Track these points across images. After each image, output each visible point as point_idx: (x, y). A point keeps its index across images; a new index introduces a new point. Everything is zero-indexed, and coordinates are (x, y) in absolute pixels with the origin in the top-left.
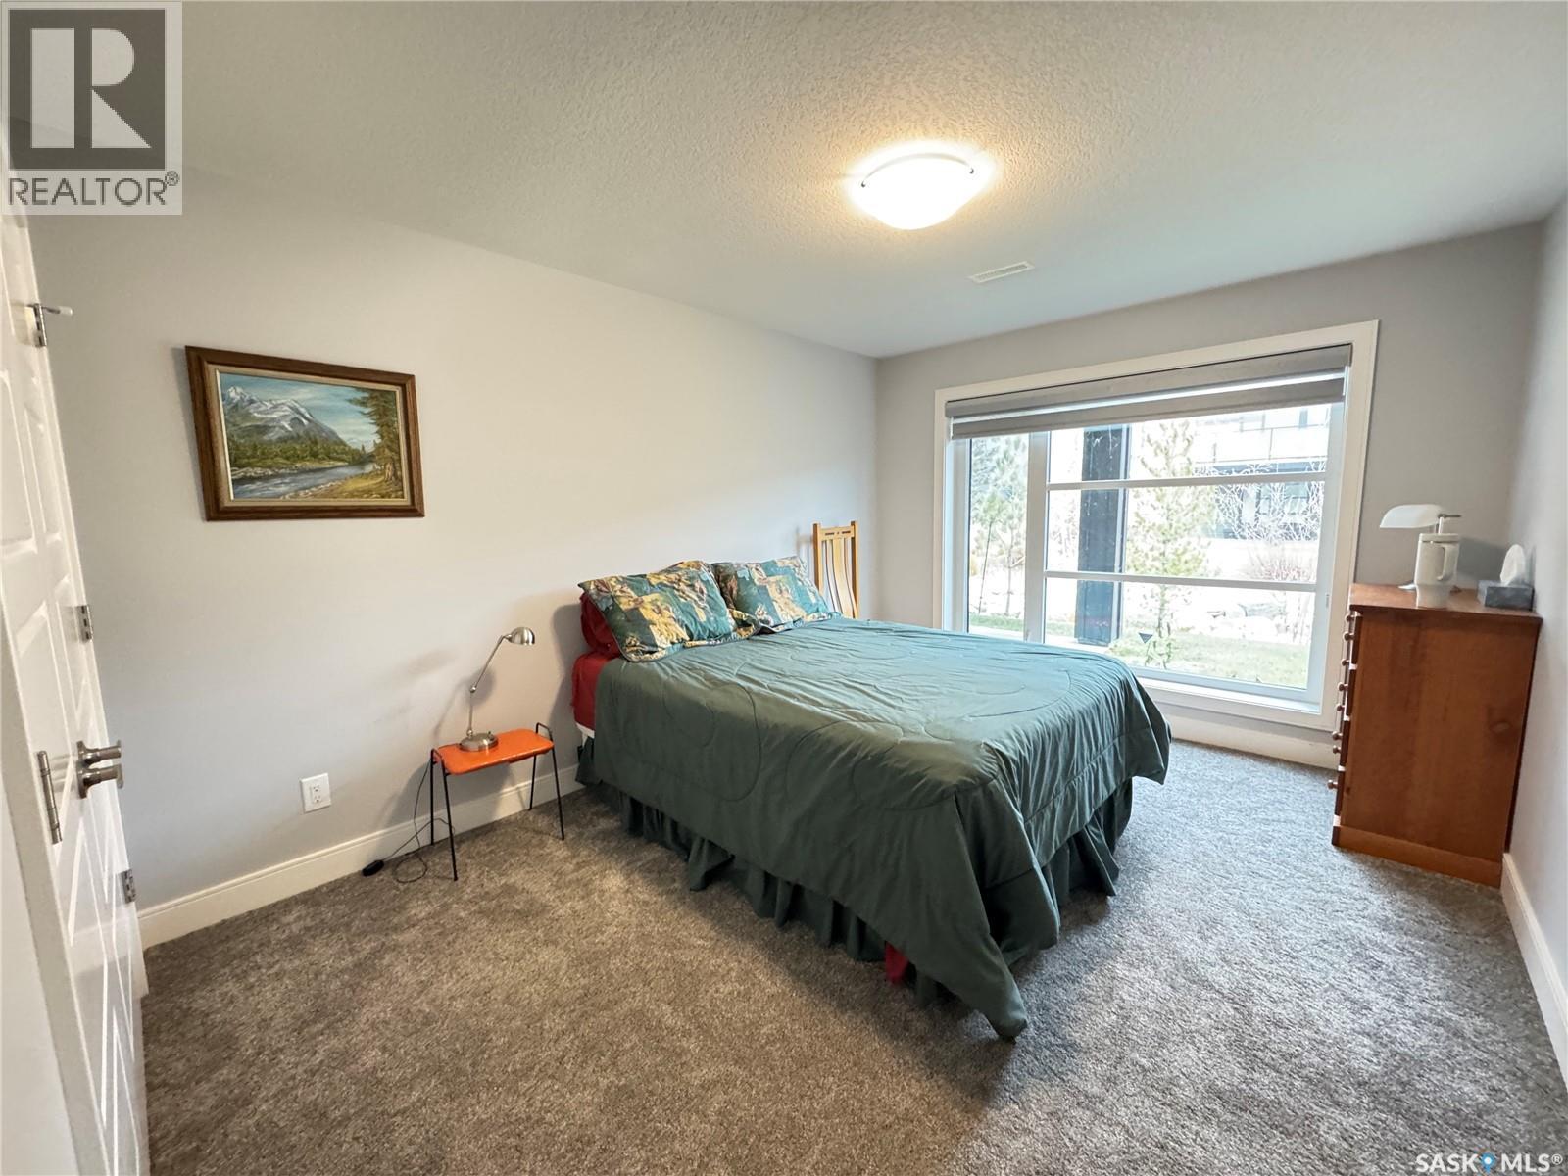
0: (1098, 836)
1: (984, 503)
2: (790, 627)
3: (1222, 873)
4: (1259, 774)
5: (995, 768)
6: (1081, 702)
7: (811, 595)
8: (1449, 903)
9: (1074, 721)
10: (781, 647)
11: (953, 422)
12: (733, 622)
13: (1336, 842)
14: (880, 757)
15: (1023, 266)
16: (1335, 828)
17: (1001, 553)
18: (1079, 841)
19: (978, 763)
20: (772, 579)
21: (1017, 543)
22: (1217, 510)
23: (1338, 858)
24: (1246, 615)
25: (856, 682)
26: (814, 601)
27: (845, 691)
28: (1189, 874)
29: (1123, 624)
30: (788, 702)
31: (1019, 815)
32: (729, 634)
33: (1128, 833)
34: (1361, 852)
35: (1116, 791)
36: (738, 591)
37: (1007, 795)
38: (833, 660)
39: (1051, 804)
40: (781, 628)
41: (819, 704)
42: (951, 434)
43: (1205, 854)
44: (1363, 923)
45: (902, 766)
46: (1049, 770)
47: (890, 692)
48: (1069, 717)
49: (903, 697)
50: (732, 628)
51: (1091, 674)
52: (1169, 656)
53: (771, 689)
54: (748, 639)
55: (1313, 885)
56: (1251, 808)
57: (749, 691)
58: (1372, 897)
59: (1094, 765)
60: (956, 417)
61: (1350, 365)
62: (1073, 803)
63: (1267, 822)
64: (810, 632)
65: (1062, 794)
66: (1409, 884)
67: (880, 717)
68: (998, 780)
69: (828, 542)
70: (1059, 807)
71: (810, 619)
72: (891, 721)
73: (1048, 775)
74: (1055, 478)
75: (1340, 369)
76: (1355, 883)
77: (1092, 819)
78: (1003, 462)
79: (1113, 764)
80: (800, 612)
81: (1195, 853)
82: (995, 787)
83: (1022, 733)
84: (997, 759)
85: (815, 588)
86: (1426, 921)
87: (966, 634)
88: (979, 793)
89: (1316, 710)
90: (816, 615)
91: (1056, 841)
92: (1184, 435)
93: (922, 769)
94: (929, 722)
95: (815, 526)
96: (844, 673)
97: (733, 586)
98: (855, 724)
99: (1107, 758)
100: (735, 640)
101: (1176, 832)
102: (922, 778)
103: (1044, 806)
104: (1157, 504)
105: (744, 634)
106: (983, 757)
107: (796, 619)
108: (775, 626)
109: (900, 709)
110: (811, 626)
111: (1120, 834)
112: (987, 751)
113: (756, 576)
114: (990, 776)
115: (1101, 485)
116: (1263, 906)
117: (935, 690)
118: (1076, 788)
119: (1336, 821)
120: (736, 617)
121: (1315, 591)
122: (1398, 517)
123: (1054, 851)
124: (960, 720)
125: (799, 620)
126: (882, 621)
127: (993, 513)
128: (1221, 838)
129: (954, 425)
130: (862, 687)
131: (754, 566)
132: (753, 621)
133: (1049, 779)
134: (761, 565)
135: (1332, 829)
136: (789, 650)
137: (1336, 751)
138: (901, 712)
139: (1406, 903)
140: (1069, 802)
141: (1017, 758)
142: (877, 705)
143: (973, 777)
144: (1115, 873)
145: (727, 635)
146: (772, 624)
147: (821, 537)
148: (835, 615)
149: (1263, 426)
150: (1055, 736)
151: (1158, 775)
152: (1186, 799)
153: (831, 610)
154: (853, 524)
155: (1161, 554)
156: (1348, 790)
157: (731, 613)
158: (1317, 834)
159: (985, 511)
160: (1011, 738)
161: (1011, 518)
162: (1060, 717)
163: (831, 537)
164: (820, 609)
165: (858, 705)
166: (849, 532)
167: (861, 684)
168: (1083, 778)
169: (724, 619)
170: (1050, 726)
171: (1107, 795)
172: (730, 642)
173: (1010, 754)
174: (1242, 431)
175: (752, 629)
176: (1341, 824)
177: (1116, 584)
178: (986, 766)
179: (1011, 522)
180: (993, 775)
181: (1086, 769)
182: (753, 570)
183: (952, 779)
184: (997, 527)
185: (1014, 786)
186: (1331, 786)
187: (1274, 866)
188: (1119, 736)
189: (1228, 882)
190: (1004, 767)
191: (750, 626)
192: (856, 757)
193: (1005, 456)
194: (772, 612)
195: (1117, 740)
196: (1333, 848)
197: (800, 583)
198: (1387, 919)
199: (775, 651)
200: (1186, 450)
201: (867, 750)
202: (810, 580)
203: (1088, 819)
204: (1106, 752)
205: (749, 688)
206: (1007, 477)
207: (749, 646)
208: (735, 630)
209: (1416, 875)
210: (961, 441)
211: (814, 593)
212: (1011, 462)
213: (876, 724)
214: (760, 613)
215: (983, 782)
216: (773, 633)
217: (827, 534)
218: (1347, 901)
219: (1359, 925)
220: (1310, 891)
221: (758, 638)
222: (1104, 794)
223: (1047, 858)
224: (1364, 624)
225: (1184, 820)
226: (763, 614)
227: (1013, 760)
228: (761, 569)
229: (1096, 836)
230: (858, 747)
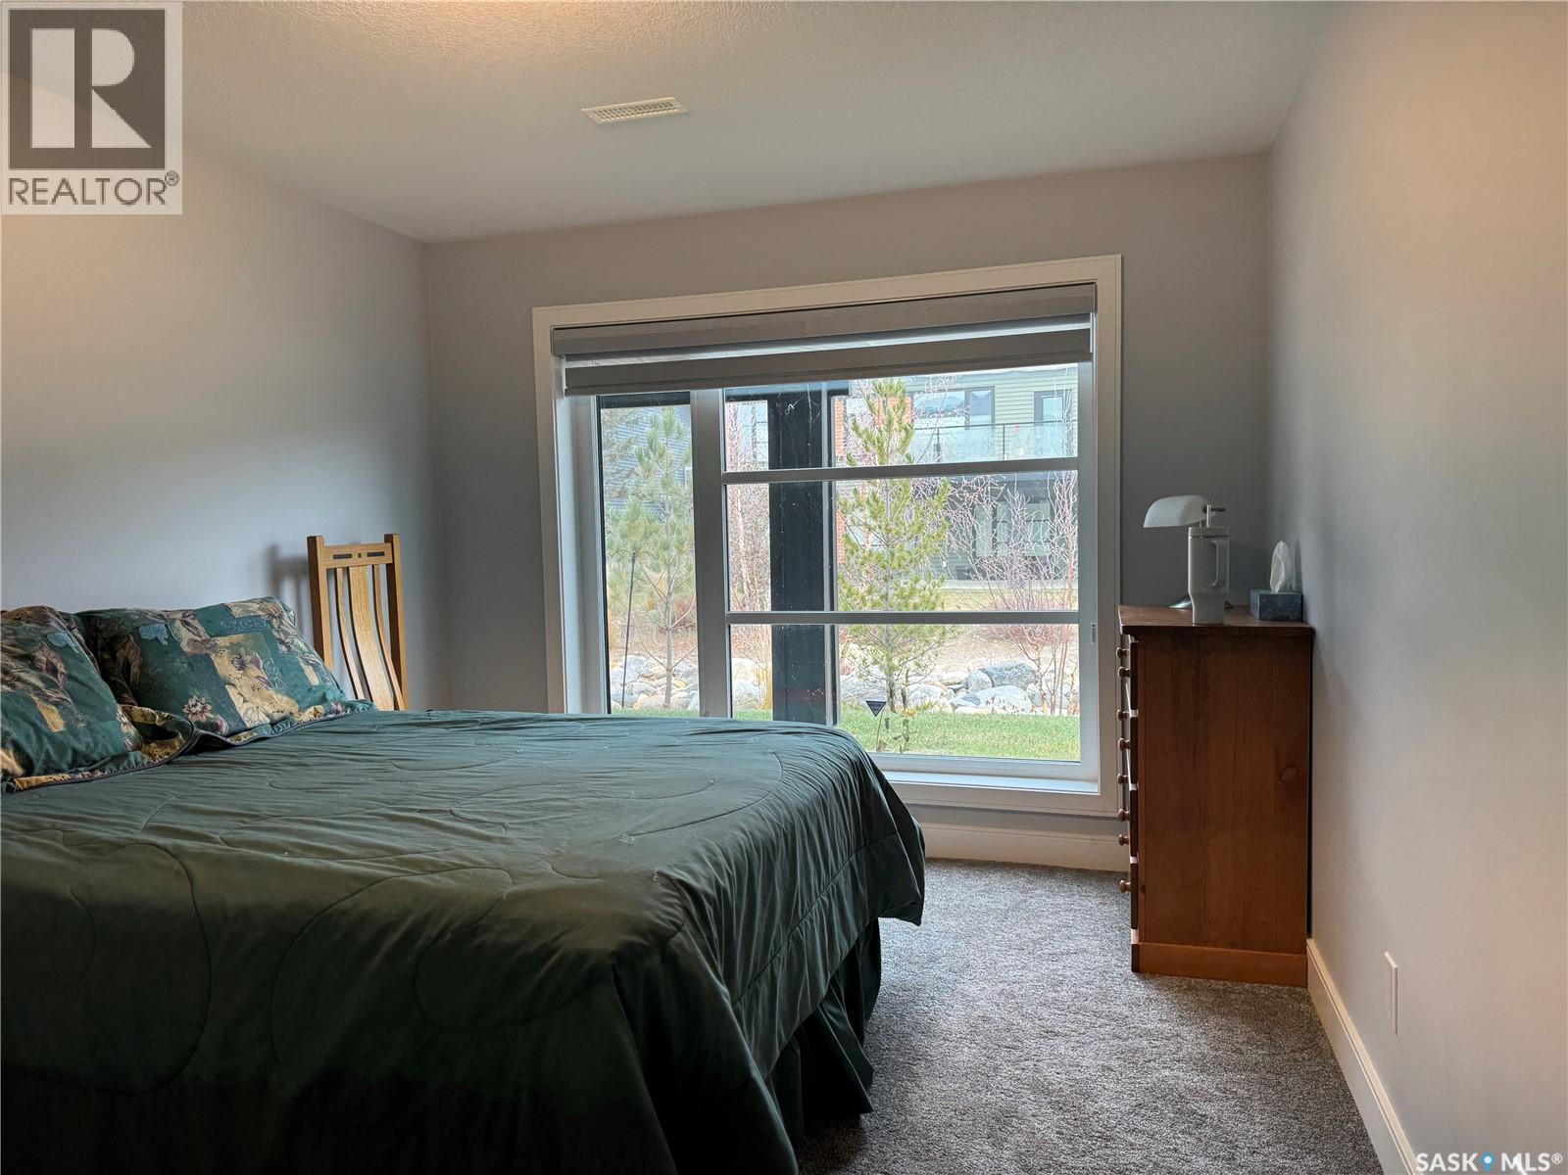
0: (839, 1018)
1: (622, 522)
2: (266, 734)
3: (1009, 1042)
4: (1037, 892)
5: (679, 912)
6: (801, 794)
7: (309, 671)
8: (1261, 1016)
9: (793, 826)
10: (247, 771)
11: (566, 365)
12: (132, 730)
13: (1136, 969)
14: (472, 928)
15: (668, 105)
16: (1133, 946)
17: (652, 606)
18: (812, 1032)
19: (650, 907)
20: (222, 641)
21: (677, 589)
22: (947, 533)
23: (1139, 989)
24: (993, 686)
25: (413, 810)
26: (314, 680)
27: (393, 827)
28: (966, 1055)
29: (841, 705)
30: (271, 861)
31: (724, 989)
32: (126, 755)
33: (880, 1012)
34: (1162, 974)
35: (858, 941)
36: (142, 667)
37: (702, 957)
38: (363, 780)
39: (769, 968)
40: (244, 737)
41: (340, 856)
42: (565, 387)
43: (985, 1019)
44: (1180, 1068)
45: (509, 939)
46: (763, 910)
47: (480, 817)
48: (786, 820)
49: (506, 821)
50: (129, 742)
51: (811, 755)
52: (907, 740)
53: (227, 843)
54: (169, 763)
55: (1118, 1031)
56: (1033, 941)
57: (177, 854)
58: (1184, 1030)
59: (826, 899)
60: (570, 357)
61: (1096, 312)
62: (801, 968)
63: (1054, 957)
64: (311, 739)
65: (784, 949)
66: (1220, 1005)
67: (466, 859)
68: (684, 933)
69: (340, 572)
70: (780, 975)
71: (307, 715)
72: (488, 863)
73: (761, 920)
74: (732, 466)
75: (1085, 317)
76: (1164, 1018)
77: (829, 991)
78: (647, 455)
79: (851, 898)
80: (283, 704)
81: (971, 1021)
82: (680, 945)
83: (718, 850)
84: (682, 898)
85: (315, 657)
86: (1244, 1048)
87: (609, 716)
88: (654, 962)
89: (1094, 789)
90: (320, 708)
91: (781, 1035)
92: (900, 421)
93: (553, 935)
94: (558, 854)
95: (312, 542)
96: (387, 797)
97: (131, 657)
98: (415, 879)
99: (843, 887)
100: (139, 767)
101: (945, 996)
102: (553, 952)
103: (757, 977)
104: (873, 523)
105: (159, 752)
106: (657, 897)
107: (277, 716)
108: (232, 734)
109: (503, 840)
110: (310, 728)
111: (869, 1015)
112: (663, 885)
113: (185, 636)
114: (672, 927)
115: (796, 475)
116: (1064, 1077)
117: (567, 804)
118: (803, 939)
119: (1133, 937)
120: (139, 719)
121: (1078, 622)
122: (1162, 514)
123: (778, 1053)
124: (616, 843)
125: (283, 719)
126: (454, 709)
127: (636, 539)
128: (1002, 992)
129: (568, 371)
130: (426, 817)
131: (179, 616)
132: (181, 726)
133: (762, 932)
134: (196, 613)
135: (1130, 948)
136: (264, 772)
137: (1123, 841)
138: (504, 846)
139: (1220, 1029)
140: (795, 963)
141: (712, 892)
142: (456, 841)
143: (642, 934)
144: (868, 1074)
145: (119, 758)
146: (225, 728)
147: (324, 563)
148: (360, 706)
149: (993, 420)
150: (768, 850)
151: (911, 910)
152: (949, 943)
153: (350, 697)
154: (389, 539)
155: (882, 597)
156: (1143, 889)
157: (128, 713)
158: (1114, 961)
159: (624, 536)
160: (700, 860)
161: (666, 547)
162: (771, 821)
163: (345, 562)
164: (330, 697)
165: (419, 846)
166: (382, 554)
167: (421, 811)
168: (811, 921)
169: (109, 724)
170: (759, 836)
171: (846, 949)
172: (126, 771)
173: (701, 885)
174: (967, 426)
175: (178, 742)
176: (1140, 941)
177: (827, 628)
178: (663, 911)
179: (666, 554)
180: (677, 926)
181: (815, 907)
182: (178, 623)
183: (604, 943)
184: (645, 565)
185: (710, 940)
186: (1124, 889)
187: (1071, 1016)
188: (856, 852)
189: (1018, 1053)
190: (693, 910)
191: (174, 735)
192: (420, 942)
193: (651, 446)
194: (226, 706)
195: (854, 857)
196: (1134, 977)
197: (283, 648)
198: (1204, 1056)
199: (232, 777)
200: (904, 443)
201: (443, 922)
202: (303, 643)
203: (824, 991)
204: (840, 878)
205: (178, 847)
206: (655, 482)
207: (172, 774)
208: (138, 748)
209: (1225, 991)
210: (582, 398)
211: (315, 667)
212: (661, 456)
213: (458, 873)
214: (198, 709)
215: (659, 938)
216: (229, 746)
217: (336, 557)
218: (1158, 1043)
219: (1176, 1073)
220: (1116, 1042)
221: (194, 758)
222: (843, 947)
223: (769, 1065)
224: (1140, 652)
225: (951, 977)
226: (202, 712)
227: (707, 896)
228: (195, 623)
229: (836, 1018)
230: (425, 920)
